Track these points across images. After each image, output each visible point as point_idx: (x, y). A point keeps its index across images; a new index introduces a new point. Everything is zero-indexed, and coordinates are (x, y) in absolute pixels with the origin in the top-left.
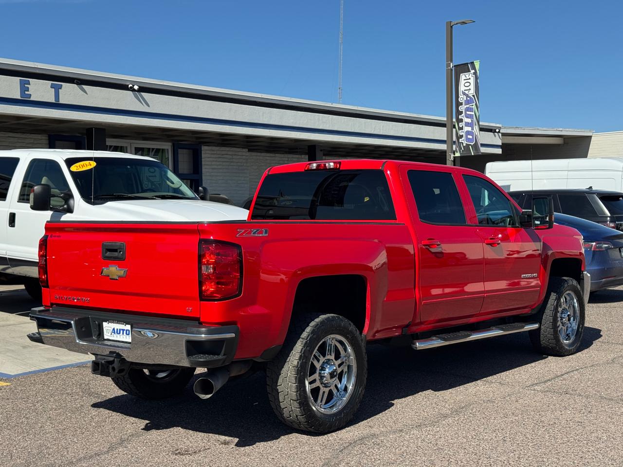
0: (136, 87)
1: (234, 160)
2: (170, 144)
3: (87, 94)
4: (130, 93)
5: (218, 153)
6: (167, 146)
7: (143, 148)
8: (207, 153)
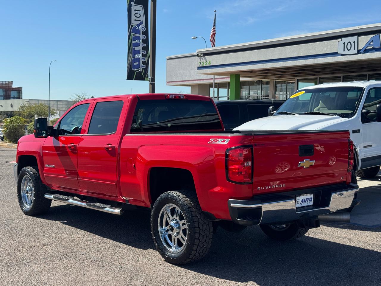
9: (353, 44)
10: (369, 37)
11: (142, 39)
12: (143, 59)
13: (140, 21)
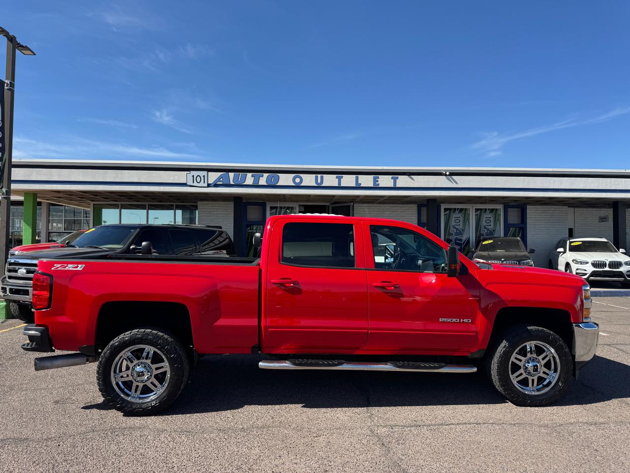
0: (448, 173)
1: (555, 214)
2: (502, 205)
3: (414, 180)
4: (444, 177)
5: (542, 209)
7: (482, 209)
8: (531, 210)
9: (202, 178)
10: (219, 174)
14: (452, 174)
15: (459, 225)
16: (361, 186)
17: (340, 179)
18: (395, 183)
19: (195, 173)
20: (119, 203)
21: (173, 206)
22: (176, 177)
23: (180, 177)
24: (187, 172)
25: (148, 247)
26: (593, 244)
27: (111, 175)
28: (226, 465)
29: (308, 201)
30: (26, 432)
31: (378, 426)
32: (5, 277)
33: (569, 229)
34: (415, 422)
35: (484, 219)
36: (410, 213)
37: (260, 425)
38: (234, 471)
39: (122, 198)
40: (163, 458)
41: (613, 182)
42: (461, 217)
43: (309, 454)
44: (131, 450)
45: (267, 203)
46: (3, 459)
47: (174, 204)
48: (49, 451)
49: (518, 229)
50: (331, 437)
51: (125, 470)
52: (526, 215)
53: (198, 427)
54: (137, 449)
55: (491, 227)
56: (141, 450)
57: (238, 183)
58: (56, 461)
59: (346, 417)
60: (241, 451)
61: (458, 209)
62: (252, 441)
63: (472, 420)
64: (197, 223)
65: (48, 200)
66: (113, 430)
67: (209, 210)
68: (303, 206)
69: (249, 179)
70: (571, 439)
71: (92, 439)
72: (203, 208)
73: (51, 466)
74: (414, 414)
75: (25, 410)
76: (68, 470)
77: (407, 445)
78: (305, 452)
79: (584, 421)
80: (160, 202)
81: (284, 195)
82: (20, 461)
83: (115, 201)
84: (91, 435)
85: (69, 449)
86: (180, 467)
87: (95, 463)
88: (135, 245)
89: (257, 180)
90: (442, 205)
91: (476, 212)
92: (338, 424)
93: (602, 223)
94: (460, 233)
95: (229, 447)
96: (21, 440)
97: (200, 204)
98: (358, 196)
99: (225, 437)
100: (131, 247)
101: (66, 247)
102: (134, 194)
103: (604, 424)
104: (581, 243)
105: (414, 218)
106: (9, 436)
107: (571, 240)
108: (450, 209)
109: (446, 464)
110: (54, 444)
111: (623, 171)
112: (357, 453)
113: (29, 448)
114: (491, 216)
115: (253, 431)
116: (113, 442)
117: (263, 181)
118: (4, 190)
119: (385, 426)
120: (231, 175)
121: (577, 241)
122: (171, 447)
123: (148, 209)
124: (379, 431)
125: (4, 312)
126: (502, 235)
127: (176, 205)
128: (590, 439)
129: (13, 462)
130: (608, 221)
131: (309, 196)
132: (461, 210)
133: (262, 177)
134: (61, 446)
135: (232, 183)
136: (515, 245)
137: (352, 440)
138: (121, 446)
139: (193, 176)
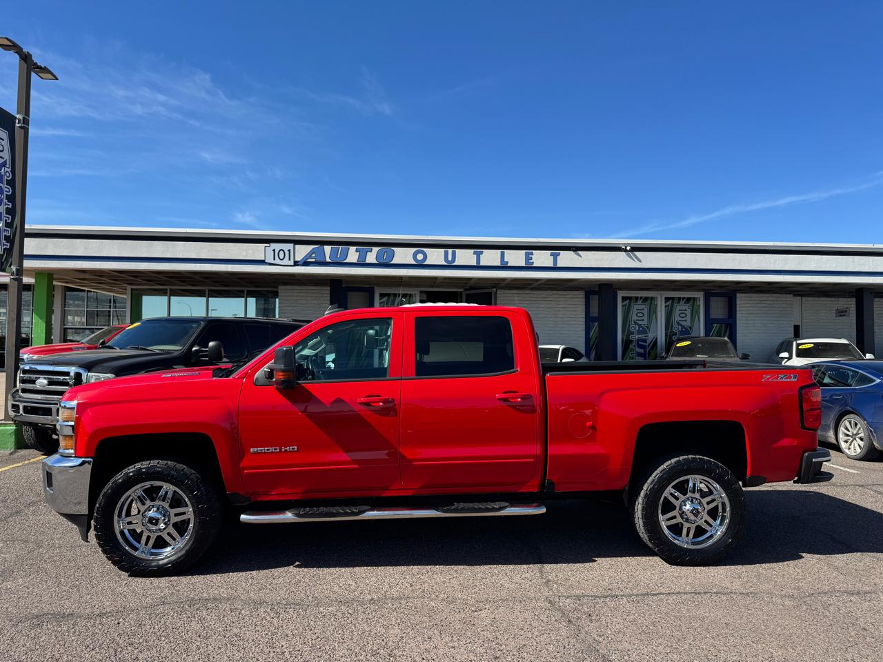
0: (628, 248)
1: (775, 306)
2: (703, 293)
3: (581, 257)
4: (624, 253)
5: (756, 299)
6: (700, 295)
7: (674, 298)
8: (742, 300)
9: (287, 253)
10: (311, 247)
11: (5, 193)
12: (7, 230)
13: (3, 158)
14: (636, 249)
15: (643, 320)
16: (509, 265)
17: (478, 256)
18: (555, 261)
19: (277, 246)
20: (168, 288)
21: (243, 291)
22: (251, 251)
23: (256, 251)
24: (265, 245)
25: (216, 348)
26: (829, 348)
27: (158, 249)
28: (357, 650)
29: (432, 287)
30: (69, 606)
31: (560, 597)
32: (17, 391)
33: (795, 326)
34: (610, 591)
35: (678, 312)
36: (575, 303)
37: (396, 595)
38: (368, 657)
39: (172, 280)
40: (267, 640)
41: (856, 260)
42: (646, 310)
43: (469, 634)
44: (220, 629)
45: (376, 288)
46: (43, 641)
47: (246, 289)
48: (106, 632)
49: (724, 325)
50: (496, 611)
51: (216, 657)
52: (736, 307)
53: (310, 598)
54: (230, 628)
55: (687, 323)
56: (235, 630)
57: (337, 260)
58: (118, 644)
59: (513, 585)
60: (374, 631)
61: (641, 298)
62: (387, 617)
63: (688, 589)
64: (277, 316)
65: (67, 283)
66: (192, 602)
67: (293, 298)
68: (425, 292)
69: (353, 255)
70: (828, 614)
71: (164, 614)
72: (286, 294)
73: (111, 651)
74: (607, 580)
75: (62, 574)
76: (137, 658)
77: (603, 622)
78: (463, 632)
79: (843, 589)
80: (225, 286)
81: (401, 278)
82: (67, 645)
83: (163, 285)
84: (161, 609)
85: (133, 628)
86: (293, 652)
87: (173, 648)
88: (199, 345)
89: (363, 256)
90: (618, 292)
91: (665, 302)
92: (504, 594)
93: (840, 318)
94: (644, 331)
95: (357, 625)
96: (64, 616)
97: (281, 289)
98: (503, 280)
99: (350, 611)
100: (194, 349)
101: (100, 348)
102: (189, 275)
103: (870, 593)
104: (812, 345)
105: (580, 309)
106: (45, 611)
107: (799, 342)
108: (630, 298)
109: (660, 648)
110: (111, 621)
111: (871, 246)
112: (536, 633)
113: (76, 627)
114: (687, 308)
115: (388, 604)
116: (193, 619)
117: (371, 258)
118: (14, 268)
119: (568, 597)
120: (328, 249)
121: (808, 343)
122: (276, 625)
123: (209, 297)
124: (561, 604)
125: (12, 439)
126: (702, 334)
127: (248, 291)
128: (854, 614)
129: (58, 646)
130: (849, 316)
131: (435, 278)
132: (646, 299)
133: (371, 251)
134: (121, 624)
135: (328, 260)
136: (722, 348)
137: (525, 615)
138: (206, 624)
139: (274, 250)
